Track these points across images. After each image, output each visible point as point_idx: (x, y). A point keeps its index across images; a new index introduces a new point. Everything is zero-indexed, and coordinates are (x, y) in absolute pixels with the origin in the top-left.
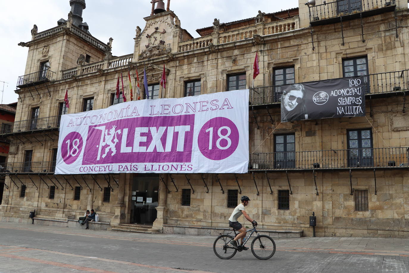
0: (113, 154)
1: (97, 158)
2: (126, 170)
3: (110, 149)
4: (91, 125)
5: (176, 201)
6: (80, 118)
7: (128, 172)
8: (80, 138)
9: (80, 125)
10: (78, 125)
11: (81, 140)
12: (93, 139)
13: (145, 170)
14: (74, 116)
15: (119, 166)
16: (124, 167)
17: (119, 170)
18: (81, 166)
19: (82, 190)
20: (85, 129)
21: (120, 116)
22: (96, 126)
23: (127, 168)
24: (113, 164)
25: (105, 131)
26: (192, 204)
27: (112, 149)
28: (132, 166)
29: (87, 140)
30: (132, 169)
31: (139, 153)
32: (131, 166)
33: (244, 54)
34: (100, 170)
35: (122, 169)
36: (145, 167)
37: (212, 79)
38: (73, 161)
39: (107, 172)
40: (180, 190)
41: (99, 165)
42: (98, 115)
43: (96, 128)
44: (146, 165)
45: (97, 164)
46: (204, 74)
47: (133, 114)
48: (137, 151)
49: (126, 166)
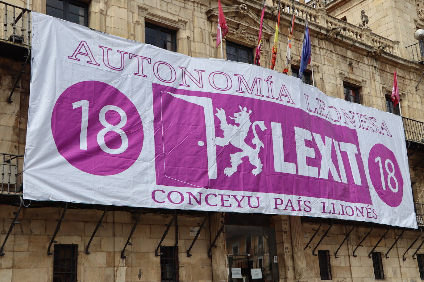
0: (255, 172)
1: (207, 172)
2: (289, 208)
3: (246, 159)
4: (156, 81)
5: (314, 273)
6: (115, 49)
7: (294, 214)
8: (128, 107)
9: (120, 69)
10: (114, 68)
11: (132, 112)
12: (179, 123)
13: (325, 213)
14: (89, 37)
15: (276, 199)
16: (285, 203)
17: (276, 208)
18: (154, 186)
19: (87, 253)
20: (140, 87)
21: (255, 91)
22: (174, 90)
23: (292, 206)
24: (259, 194)
25: (215, 112)
26: (336, 277)
27: (250, 159)
28: (302, 203)
29: (156, 119)
30: (302, 209)
31: (309, 177)
32: (299, 201)
33: (359, 62)
34: (225, 203)
35: (283, 207)
36: (324, 206)
37: (331, 80)
38: (115, 168)
39: (245, 209)
40: (316, 253)
41: (217, 191)
42: (176, 66)
43: (178, 96)
44: (324, 203)
45: (211, 188)
46: (318, 67)
47: (283, 98)
48: (306, 174)
49: (289, 200)
